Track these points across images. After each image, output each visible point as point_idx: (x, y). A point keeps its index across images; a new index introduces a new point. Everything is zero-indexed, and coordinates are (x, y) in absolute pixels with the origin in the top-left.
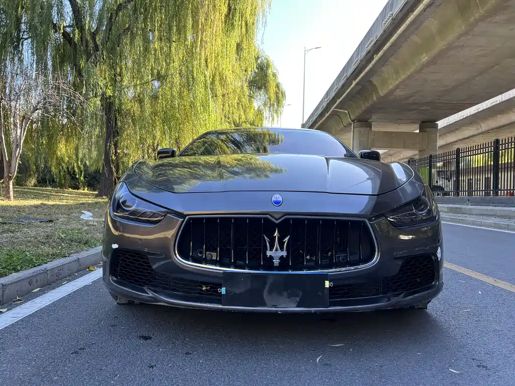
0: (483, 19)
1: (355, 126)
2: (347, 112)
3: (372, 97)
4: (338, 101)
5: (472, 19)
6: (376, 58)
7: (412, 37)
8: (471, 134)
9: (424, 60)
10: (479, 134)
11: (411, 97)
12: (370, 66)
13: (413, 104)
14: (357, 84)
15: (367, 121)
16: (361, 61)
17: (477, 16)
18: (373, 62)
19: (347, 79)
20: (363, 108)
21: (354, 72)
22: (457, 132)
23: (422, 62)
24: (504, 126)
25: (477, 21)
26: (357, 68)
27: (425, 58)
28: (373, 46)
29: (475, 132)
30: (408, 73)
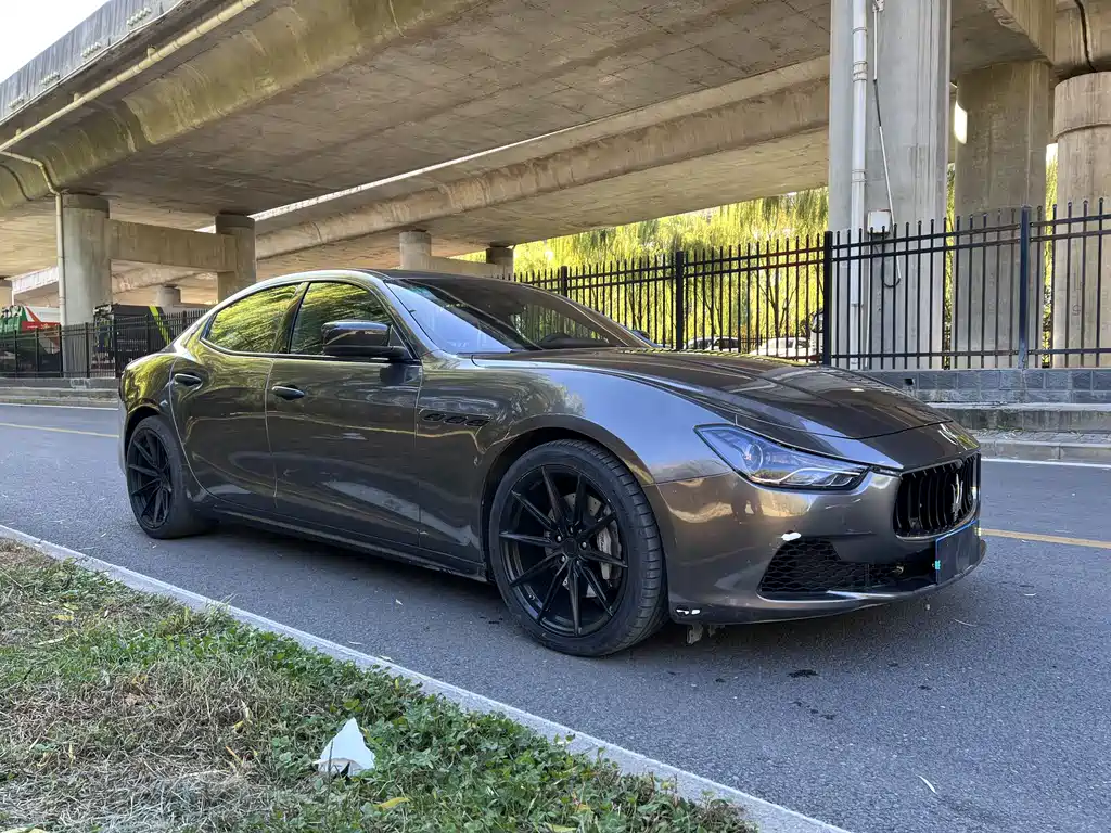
0: (398, 43)
1: (65, 203)
2: (40, 165)
3: (124, 141)
4: (19, 136)
5: (379, 38)
6: (153, 57)
7: (245, 33)
8: (300, 245)
9: (269, 89)
10: (315, 247)
11: (218, 157)
12: (136, 70)
13: (216, 172)
14: (86, 104)
15: (94, 195)
16: (111, 52)
17: (388, 34)
18: (144, 64)
19: (60, 86)
20: (94, 161)
21: (82, 73)
22: (273, 237)
23: (263, 91)
24: (363, 236)
25: (387, 45)
26: (95, 65)
27: (271, 87)
28: (151, 27)
29: (308, 242)
30: (229, 108)
